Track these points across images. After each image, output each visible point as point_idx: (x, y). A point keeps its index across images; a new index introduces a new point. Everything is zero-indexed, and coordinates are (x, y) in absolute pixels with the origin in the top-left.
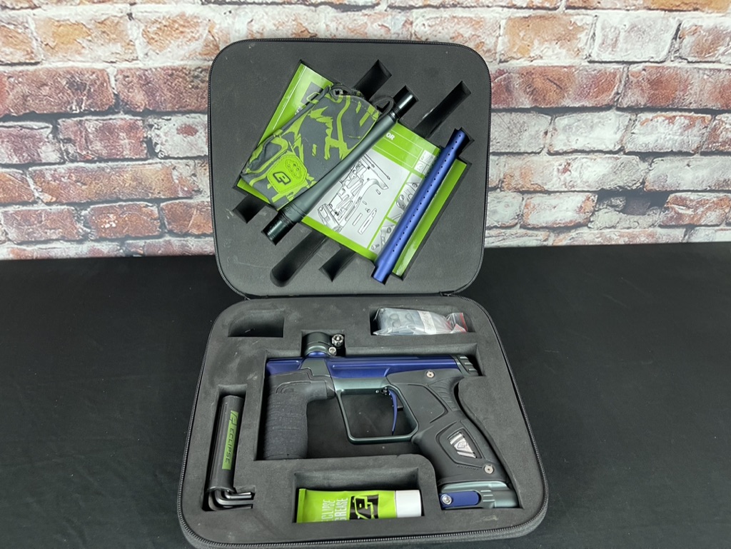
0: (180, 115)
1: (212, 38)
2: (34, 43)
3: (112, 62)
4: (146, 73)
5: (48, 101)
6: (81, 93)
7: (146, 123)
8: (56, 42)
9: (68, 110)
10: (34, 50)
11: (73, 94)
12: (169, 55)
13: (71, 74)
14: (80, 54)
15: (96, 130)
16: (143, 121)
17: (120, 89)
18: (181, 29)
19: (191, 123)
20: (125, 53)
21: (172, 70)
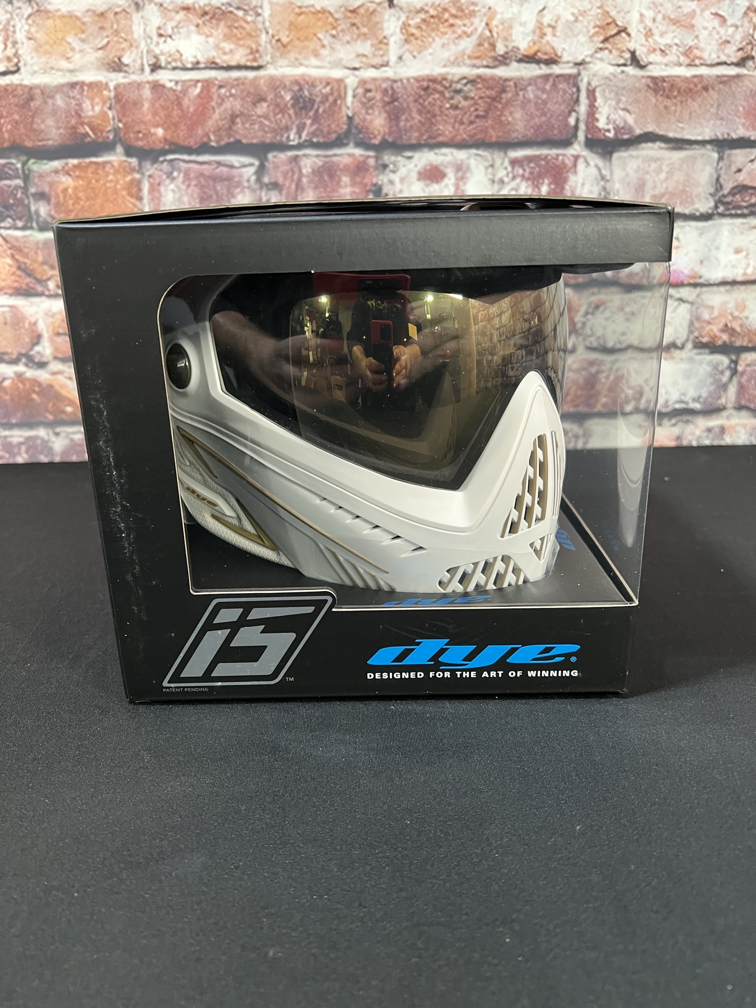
0: (426, 150)
1: (488, 33)
2: (264, 38)
3: (355, 69)
4: (395, 85)
5: (261, 123)
6: (306, 114)
7: (380, 162)
8: (291, 37)
9: (284, 139)
10: (261, 49)
11: (296, 114)
12: (429, 58)
13: (299, 84)
14: (316, 54)
15: (313, 171)
16: (377, 158)
17: (356, 109)
18: (451, 21)
19: (439, 162)
20: (374, 55)
21: (430, 80)
